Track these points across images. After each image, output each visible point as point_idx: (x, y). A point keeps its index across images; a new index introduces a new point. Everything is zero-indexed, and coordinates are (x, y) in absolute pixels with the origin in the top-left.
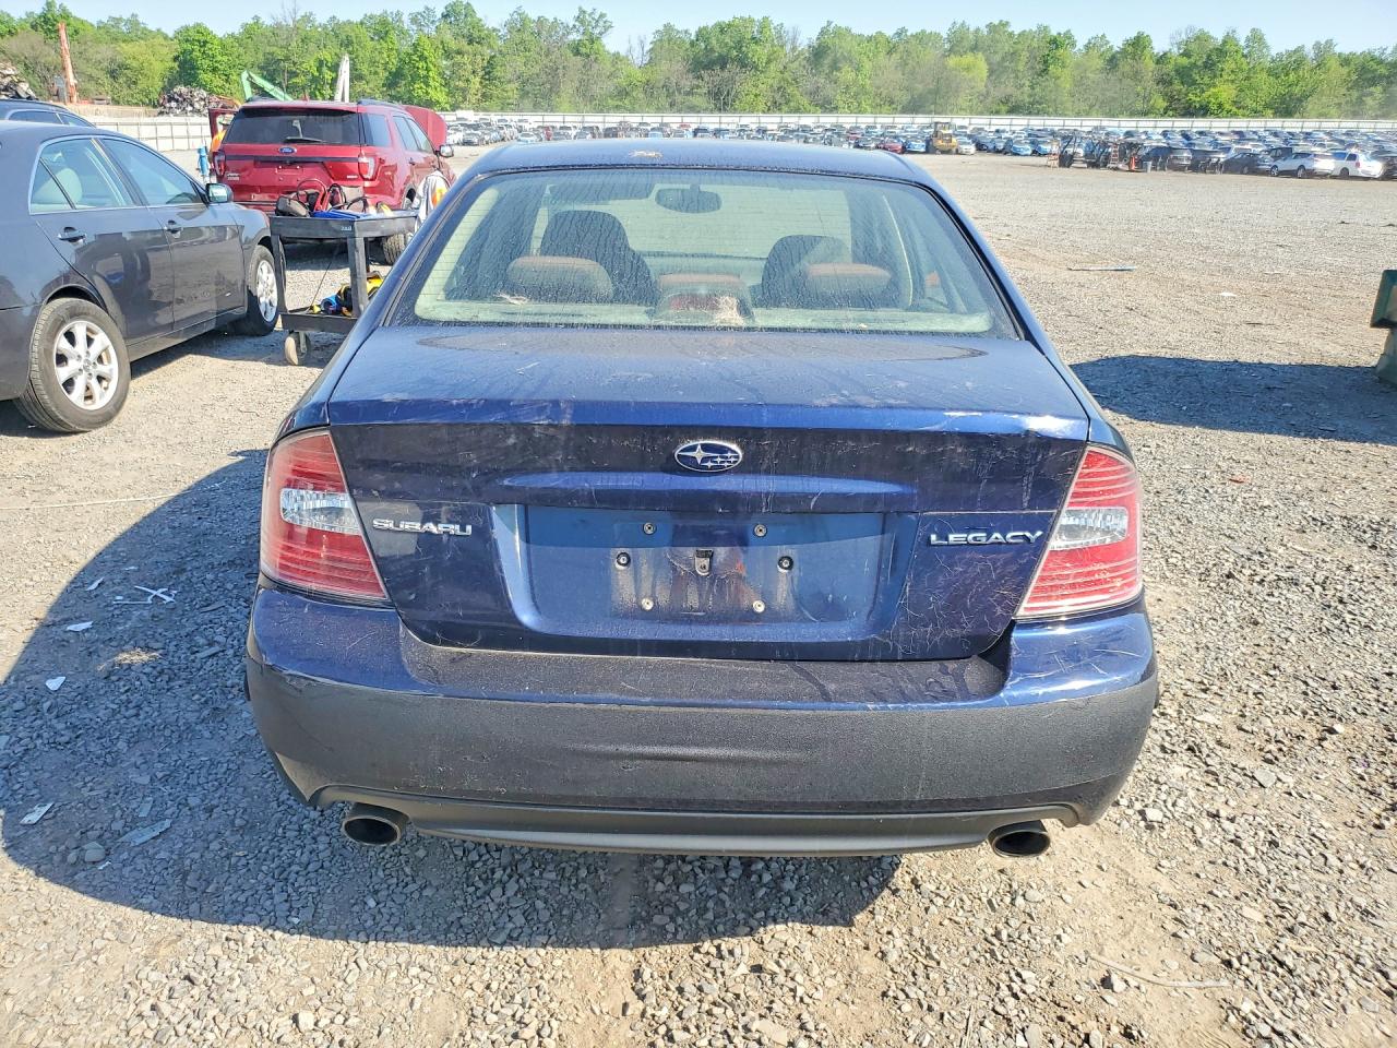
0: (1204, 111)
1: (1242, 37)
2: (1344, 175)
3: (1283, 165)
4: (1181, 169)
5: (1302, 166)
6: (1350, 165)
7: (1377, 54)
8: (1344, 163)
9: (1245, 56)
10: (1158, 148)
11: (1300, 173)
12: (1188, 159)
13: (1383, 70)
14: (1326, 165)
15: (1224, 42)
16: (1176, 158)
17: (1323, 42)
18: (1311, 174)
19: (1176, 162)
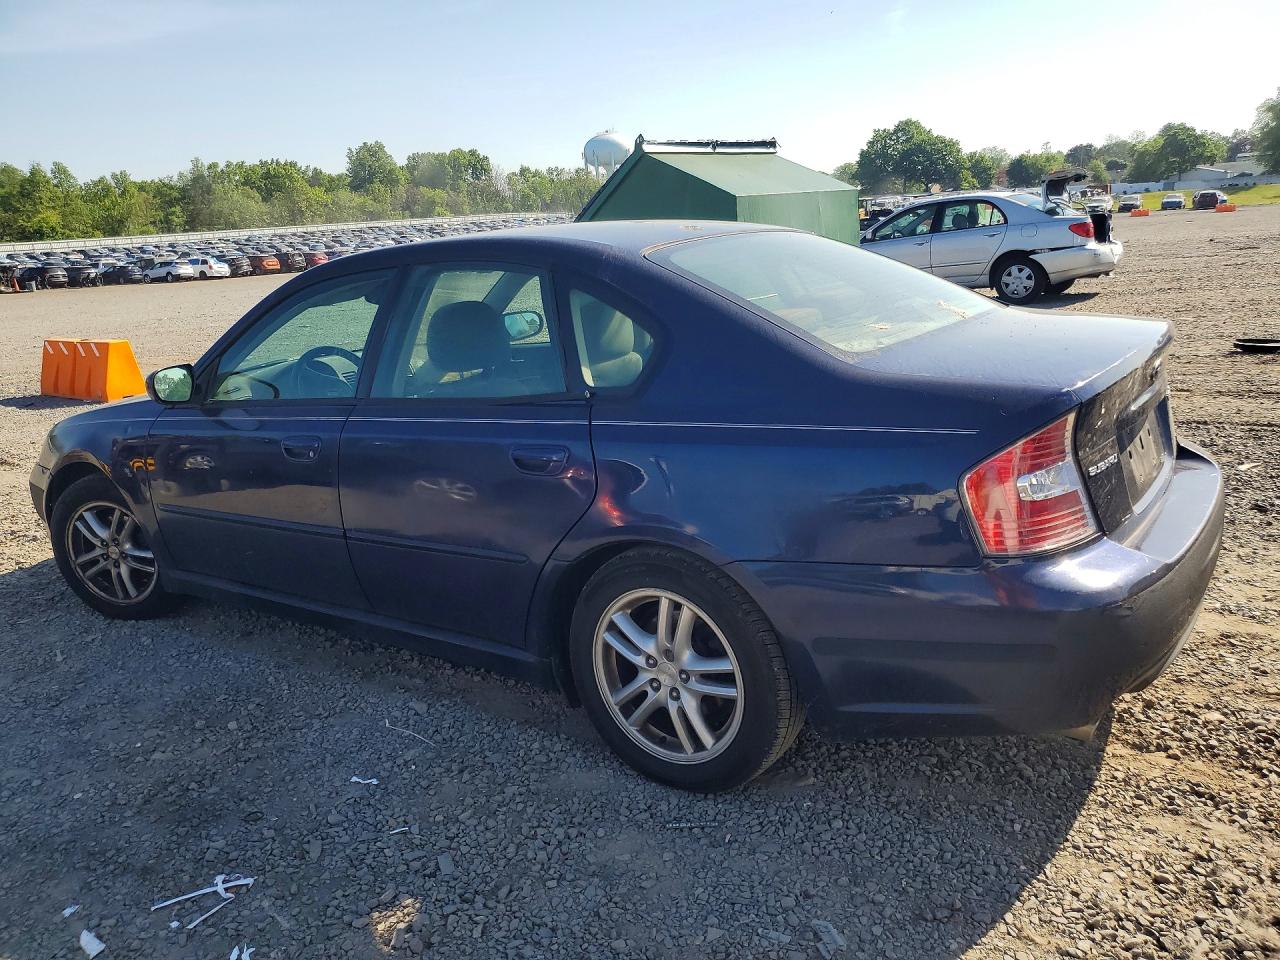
0: (39, 235)
1: (47, 169)
2: (203, 276)
3: (152, 273)
4: (60, 285)
5: (169, 273)
6: (204, 268)
7: (166, 181)
8: (200, 268)
9: (56, 186)
10: (30, 269)
11: (169, 278)
12: (64, 276)
13: (175, 194)
14: (187, 270)
15: (32, 173)
16: (52, 276)
17: (118, 173)
18: (178, 278)
19: (54, 280)
